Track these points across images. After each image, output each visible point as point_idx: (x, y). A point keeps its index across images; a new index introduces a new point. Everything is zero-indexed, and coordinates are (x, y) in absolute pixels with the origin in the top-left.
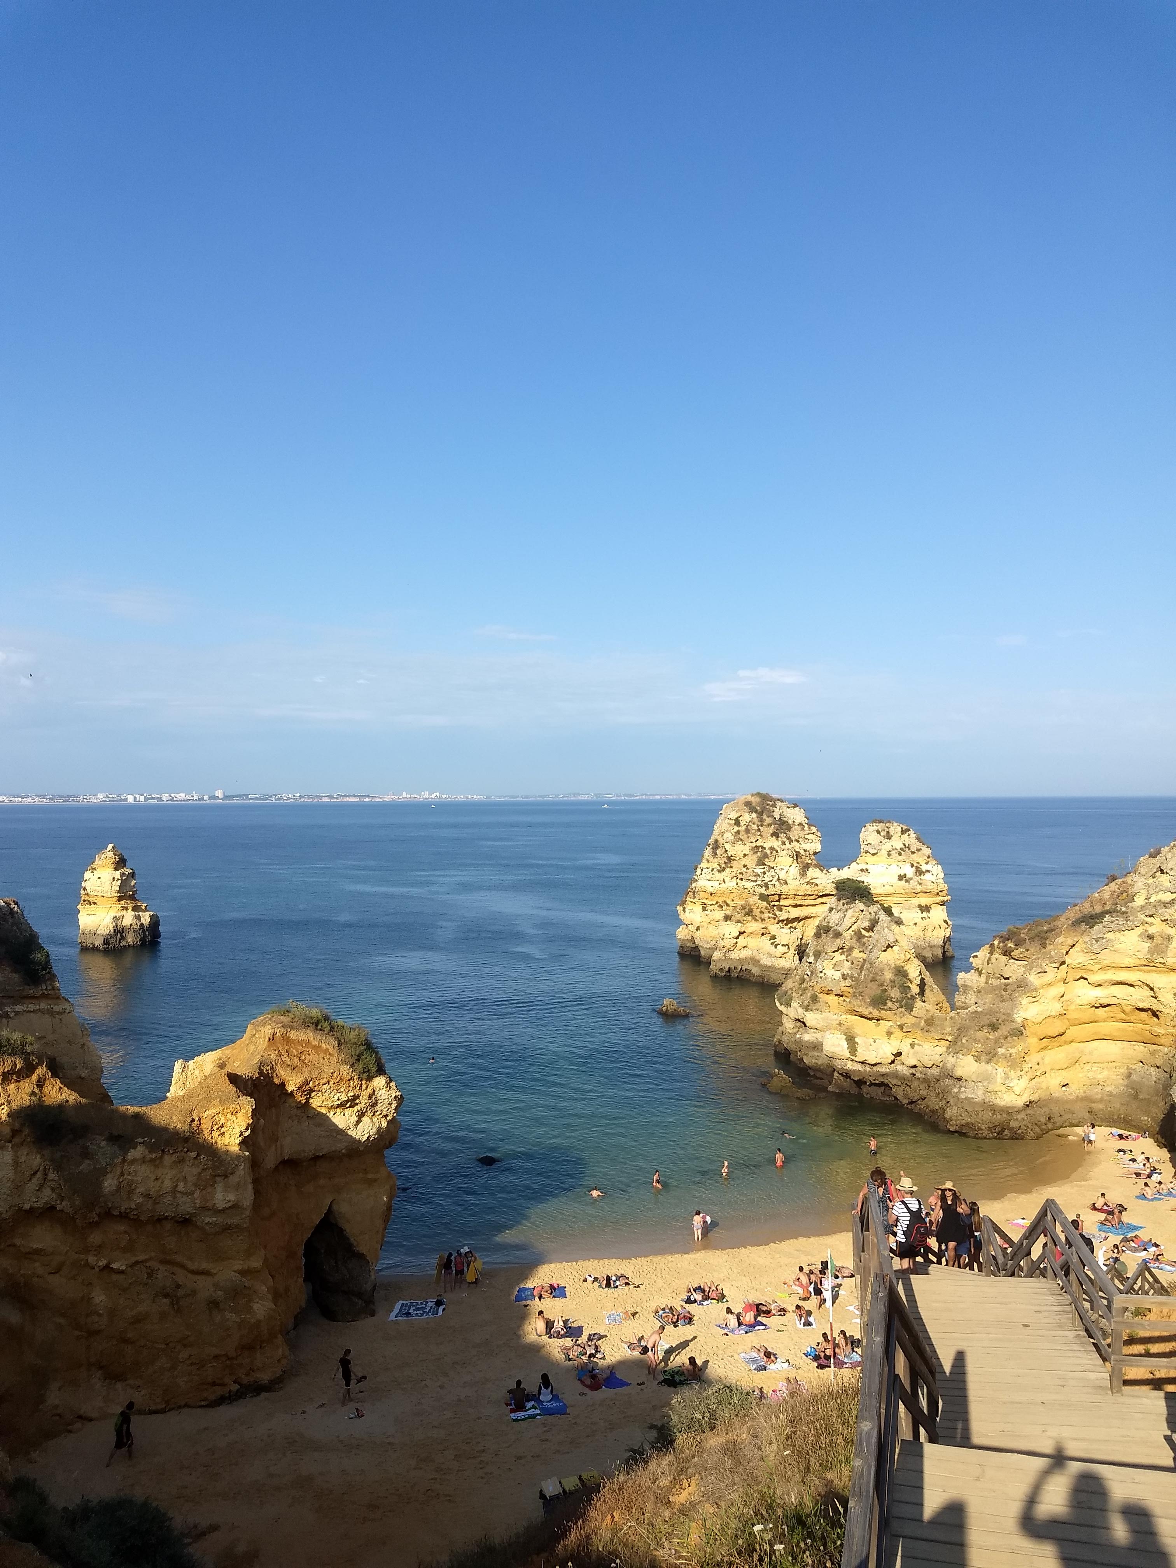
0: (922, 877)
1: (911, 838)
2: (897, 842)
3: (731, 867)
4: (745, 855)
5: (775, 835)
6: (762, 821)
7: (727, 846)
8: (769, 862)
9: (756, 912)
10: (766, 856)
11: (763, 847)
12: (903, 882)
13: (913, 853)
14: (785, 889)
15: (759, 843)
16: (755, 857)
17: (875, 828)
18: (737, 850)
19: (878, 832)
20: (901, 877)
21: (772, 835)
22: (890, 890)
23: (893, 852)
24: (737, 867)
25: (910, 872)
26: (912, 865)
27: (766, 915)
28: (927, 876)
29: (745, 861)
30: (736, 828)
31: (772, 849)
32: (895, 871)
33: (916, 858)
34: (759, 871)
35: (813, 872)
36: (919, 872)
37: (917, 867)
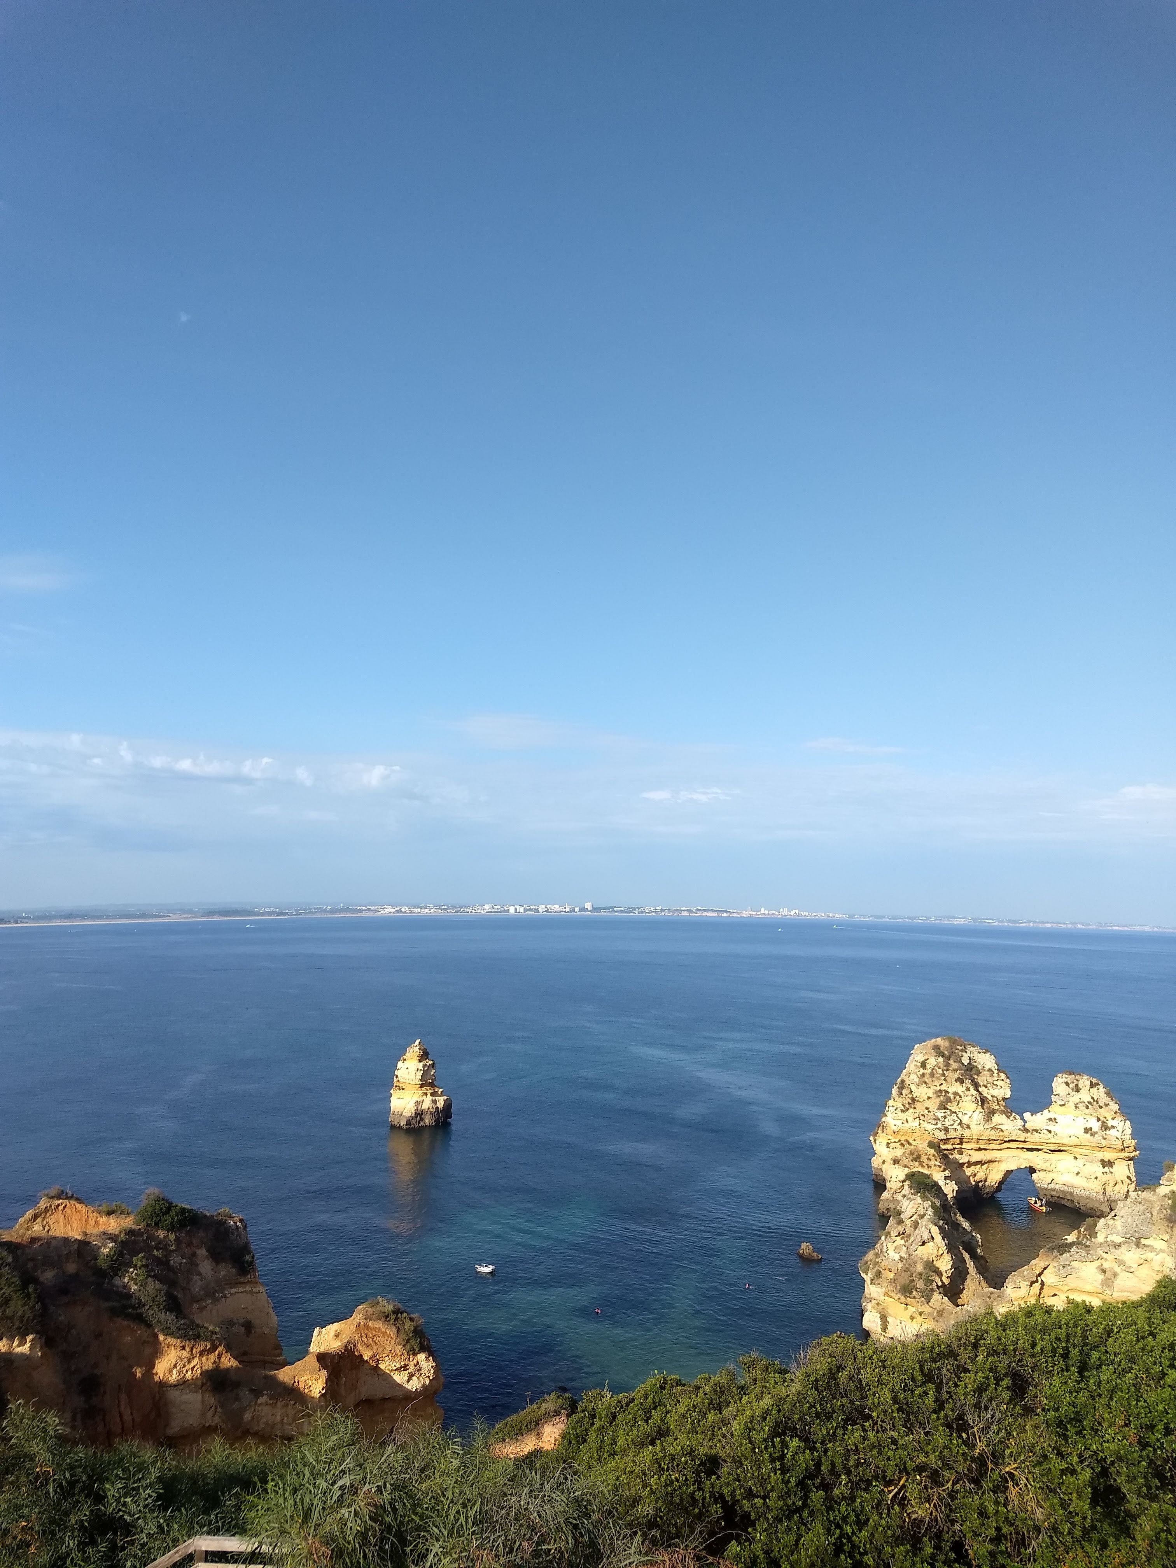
0: (1108, 1132)
1: (1100, 1093)
2: (1085, 1095)
3: (915, 1108)
4: (929, 1098)
5: (960, 1081)
6: (948, 1065)
7: (913, 1087)
8: (952, 1107)
9: (924, 1158)
10: (949, 1100)
11: (947, 1092)
12: (1089, 1135)
13: (1101, 1107)
14: (967, 1133)
15: (943, 1088)
16: (938, 1101)
17: (1064, 1080)
18: (921, 1092)
19: (1067, 1084)
20: (1087, 1130)
21: (956, 1081)
22: (1075, 1141)
23: (1080, 1105)
24: (920, 1108)
25: (1096, 1126)
26: (1099, 1120)
27: (933, 1163)
28: (1113, 1132)
29: (927, 1104)
30: (922, 1071)
31: (956, 1094)
32: (1081, 1124)
33: (1103, 1112)
34: (940, 1114)
35: (998, 1119)
36: (1105, 1127)
37: (1103, 1122)
